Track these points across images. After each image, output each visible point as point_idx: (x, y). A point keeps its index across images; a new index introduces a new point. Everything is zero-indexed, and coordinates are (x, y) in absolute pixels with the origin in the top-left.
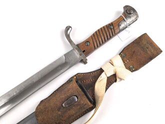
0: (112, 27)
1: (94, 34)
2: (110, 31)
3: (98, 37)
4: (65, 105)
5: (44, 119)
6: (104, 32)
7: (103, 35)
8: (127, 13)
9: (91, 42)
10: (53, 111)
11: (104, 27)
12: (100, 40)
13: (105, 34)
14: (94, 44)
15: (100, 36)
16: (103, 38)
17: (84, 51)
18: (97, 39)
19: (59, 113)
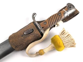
0: (60, 15)
1: (49, 18)
2: (59, 17)
3: (51, 20)
4: (26, 33)
5: (13, 41)
6: (55, 17)
7: (55, 19)
8: (69, 7)
9: (47, 22)
10: (19, 37)
11: (55, 14)
12: (53, 21)
13: (56, 18)
14: (49, 23)
15: (53, 19)
16: (54, 20)
17: (43, 28)
18: (51, 21)
19: (22, 38)
